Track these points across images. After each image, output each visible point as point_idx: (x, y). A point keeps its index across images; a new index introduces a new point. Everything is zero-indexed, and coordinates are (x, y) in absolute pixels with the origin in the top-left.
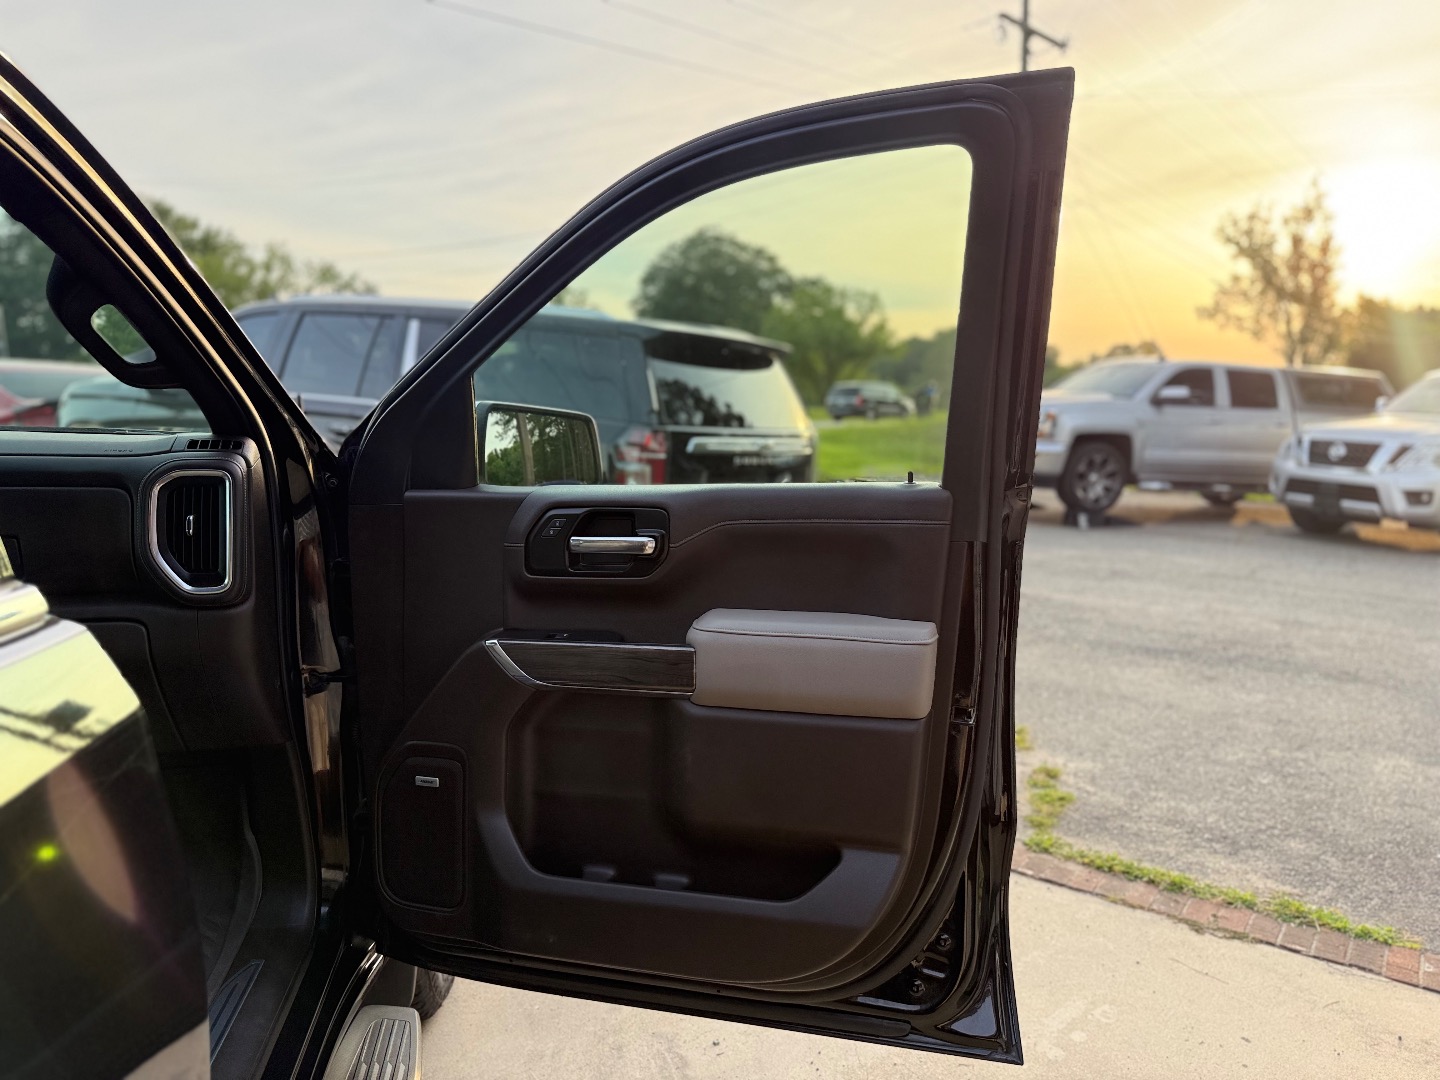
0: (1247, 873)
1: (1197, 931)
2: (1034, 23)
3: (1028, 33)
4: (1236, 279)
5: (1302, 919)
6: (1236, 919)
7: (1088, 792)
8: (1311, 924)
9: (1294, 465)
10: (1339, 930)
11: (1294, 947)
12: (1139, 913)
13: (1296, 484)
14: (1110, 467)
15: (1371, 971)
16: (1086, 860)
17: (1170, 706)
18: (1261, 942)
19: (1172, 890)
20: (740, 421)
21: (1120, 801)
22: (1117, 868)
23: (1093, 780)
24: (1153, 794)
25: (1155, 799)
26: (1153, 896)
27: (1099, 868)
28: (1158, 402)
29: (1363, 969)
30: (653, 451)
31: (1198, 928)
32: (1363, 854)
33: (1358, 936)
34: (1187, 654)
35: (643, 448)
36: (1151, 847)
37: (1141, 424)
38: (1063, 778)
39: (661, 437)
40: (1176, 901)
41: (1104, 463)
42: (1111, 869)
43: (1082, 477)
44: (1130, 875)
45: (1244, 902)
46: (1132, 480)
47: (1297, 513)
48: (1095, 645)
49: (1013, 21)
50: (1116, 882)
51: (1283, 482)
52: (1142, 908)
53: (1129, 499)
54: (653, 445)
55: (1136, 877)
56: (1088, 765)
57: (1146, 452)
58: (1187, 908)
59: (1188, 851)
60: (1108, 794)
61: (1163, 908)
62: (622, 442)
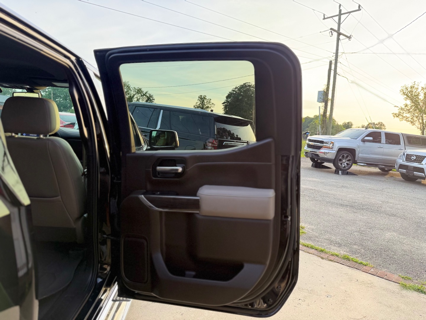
0: (340, 250)
1: (322, 259)
2: (341, 31)
3: (339, 34)
4: (406, 106)
5: (348, 259)
6: (332, 258)
7: (310, 232)
8: (349, 260)
9: (402, 161)
10: (355, 262)
11: (343, 264)
12: (311, 254)
13: (402, 166)
14: (349, 158)
15: (358, 269)
16: (303, 244)
17: (341, 217)
18: (336, 262)
19: (320, 251)
20: (240, 139)
21: (317, 234)
22: (309, 246)
23: (313, 230)
24: (326, 234)
25: (326, 235)
26: (316, 252)
27: (305, 246)
28: (364, 141)
29: (357, 269)
30: (215, 144)
31: (322, 258)
32: (371, 250)
33: (359, 263)
34: (351, 206)
35: (213, 143)
36: (320, 244)
37: (359, 147)
38: (306, 229)
39: (217, 141)
40: (320, 253)
41: (347, 157)
42: (308, 246)
43: (340, 160)
44: (312, 248)
45: (336, 255)
46: (355, 162)
47: (403, 175)
48: (327, 202)
49: (335, 31)
50: (308, 249)
51: (398, 166)
52: (312, 254)
53: (354, 167)
54: (215, 142)
55: (313, 248)
56: (313, 227)
57: (359, 155)
58: (323, 255)
59: (328, 245)
60: (315, 233)
61: (316, 254)
62: (207, 142)
